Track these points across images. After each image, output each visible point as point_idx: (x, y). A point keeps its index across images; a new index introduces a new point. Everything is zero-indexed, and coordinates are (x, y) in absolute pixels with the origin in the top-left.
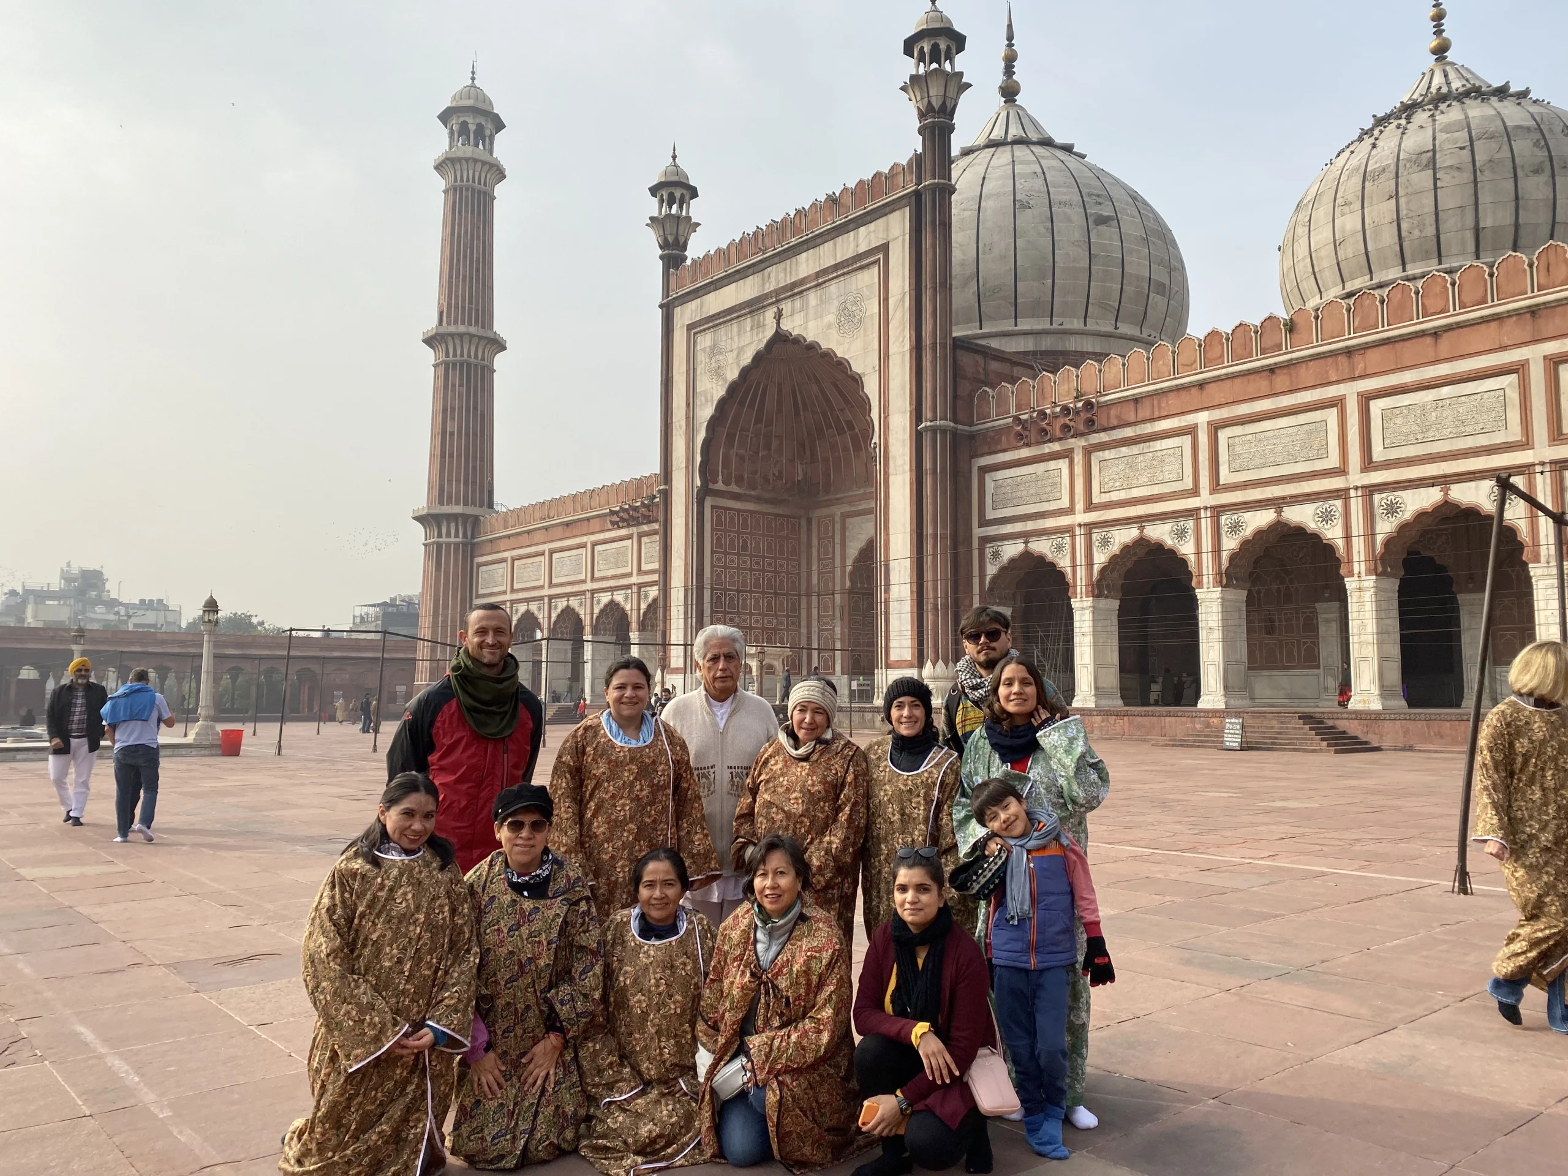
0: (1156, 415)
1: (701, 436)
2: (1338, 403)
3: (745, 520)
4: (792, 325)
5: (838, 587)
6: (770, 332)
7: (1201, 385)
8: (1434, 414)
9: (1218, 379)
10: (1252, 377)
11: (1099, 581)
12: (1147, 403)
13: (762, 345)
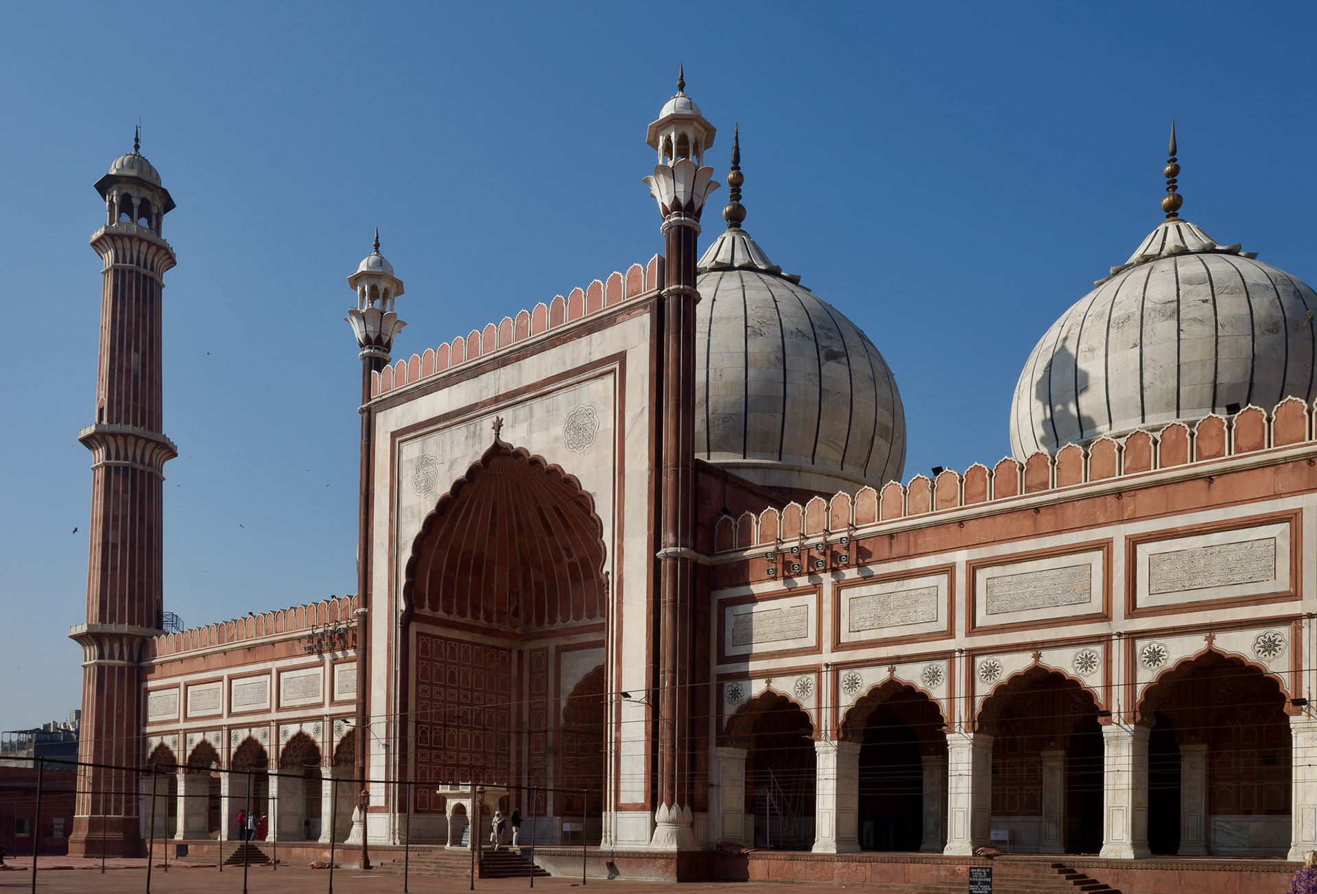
0: (912, 551)
1: (406, 555)
2: (1105, 546)
3: (452, 649)
4: (513, 437)
5: (551, 725)
6: (487, 444)
7: (961, 522)
8: (1202, 561)
9: (978, 517)
10: (1015, 516)
11: (844, 724)
12: (903, 538)
13: (479, 458)
